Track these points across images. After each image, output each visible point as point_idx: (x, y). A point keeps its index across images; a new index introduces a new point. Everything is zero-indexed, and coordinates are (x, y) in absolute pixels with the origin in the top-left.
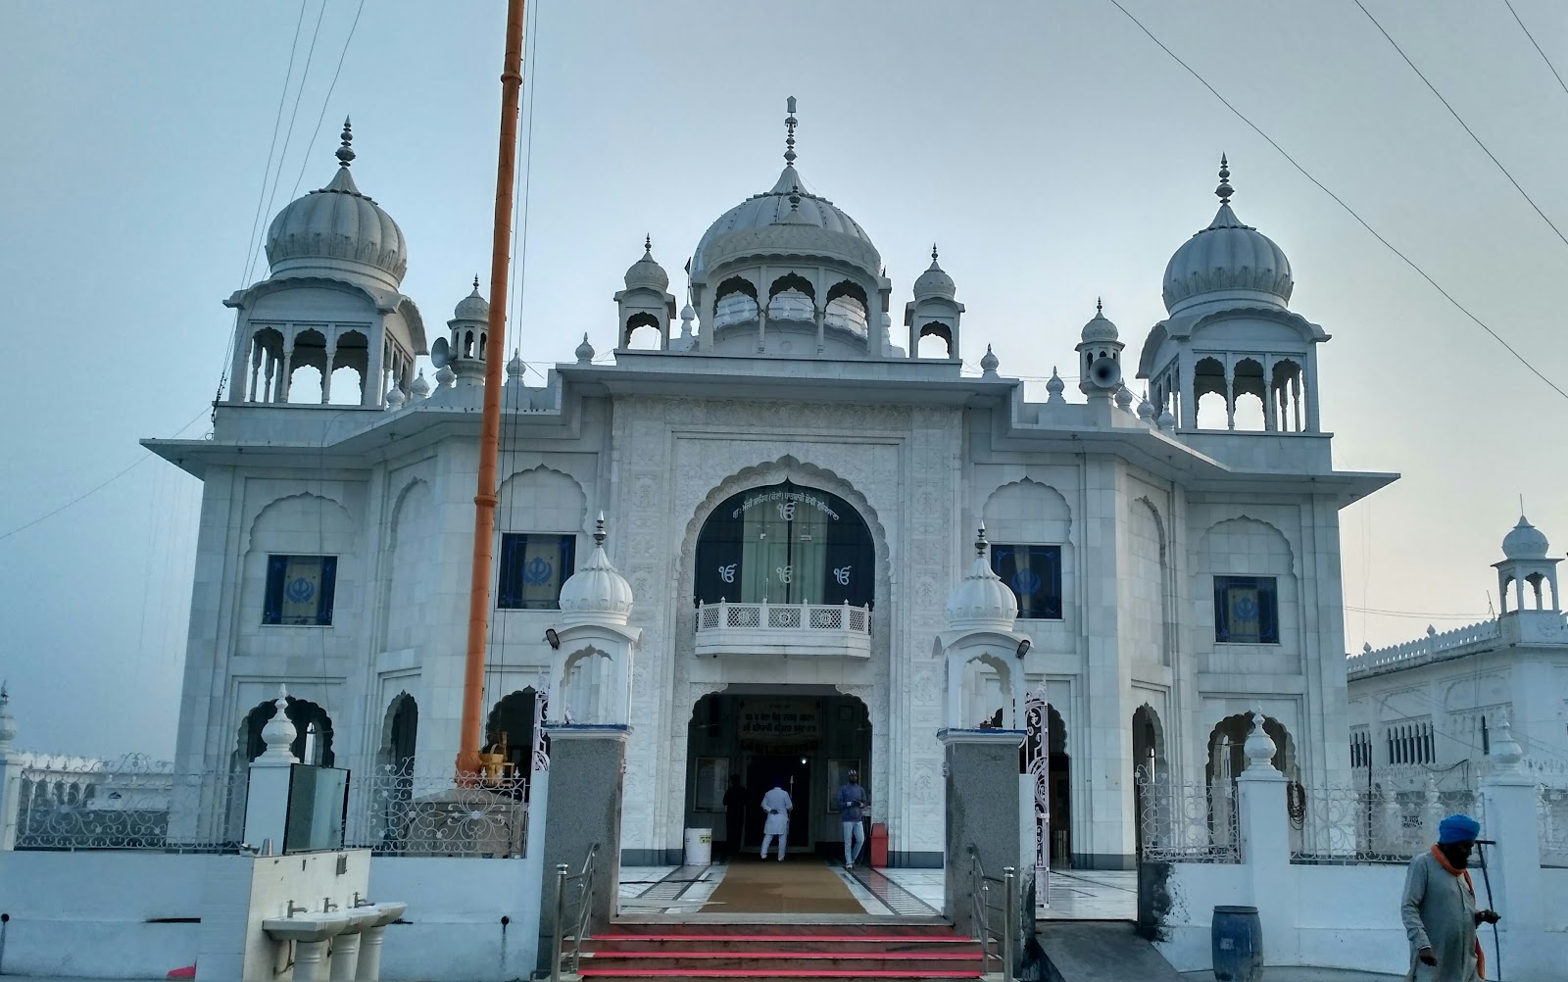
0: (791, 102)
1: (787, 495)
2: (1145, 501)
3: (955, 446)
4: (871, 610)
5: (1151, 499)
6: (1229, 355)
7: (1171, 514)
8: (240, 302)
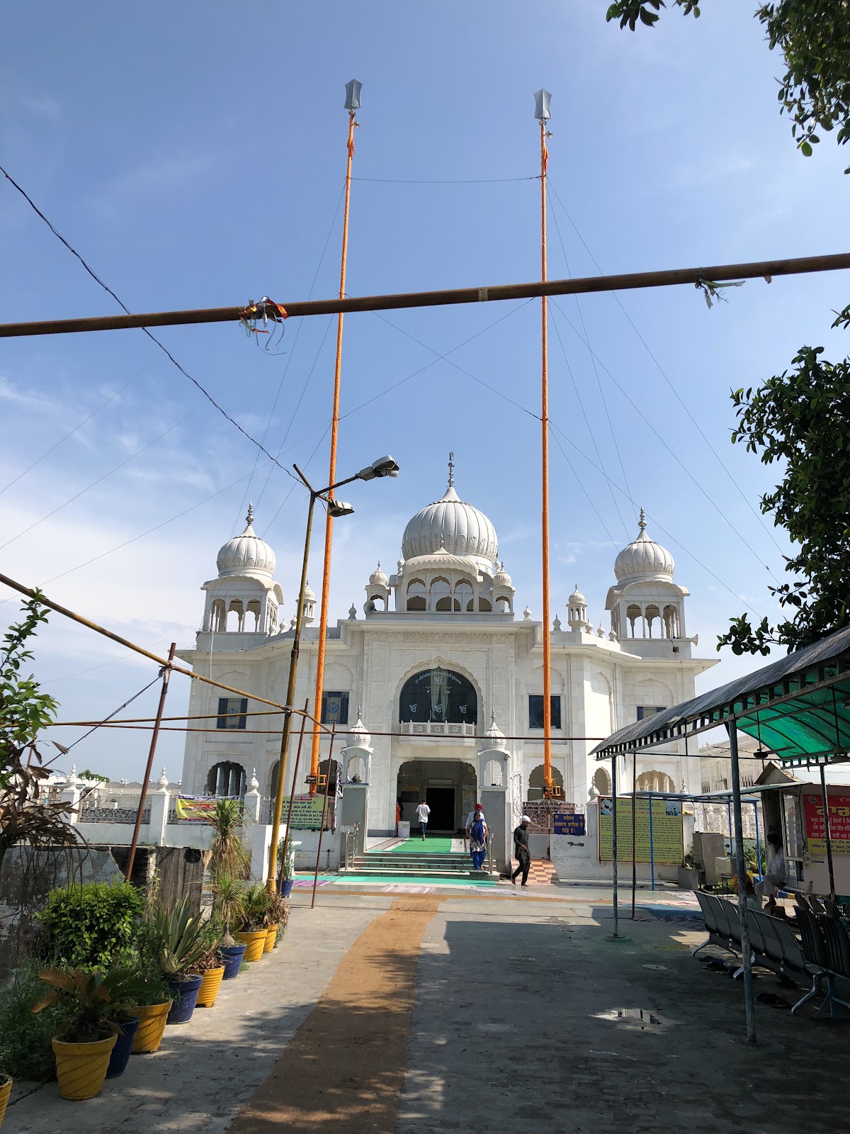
0: (451, 454)
1: (439, 673)
2: (601, 673)
3: (512, 652)
4: (475, 724)
5: (604, 673)
6: (643, 603)
7: (615, 679)
8: (207, 586)
